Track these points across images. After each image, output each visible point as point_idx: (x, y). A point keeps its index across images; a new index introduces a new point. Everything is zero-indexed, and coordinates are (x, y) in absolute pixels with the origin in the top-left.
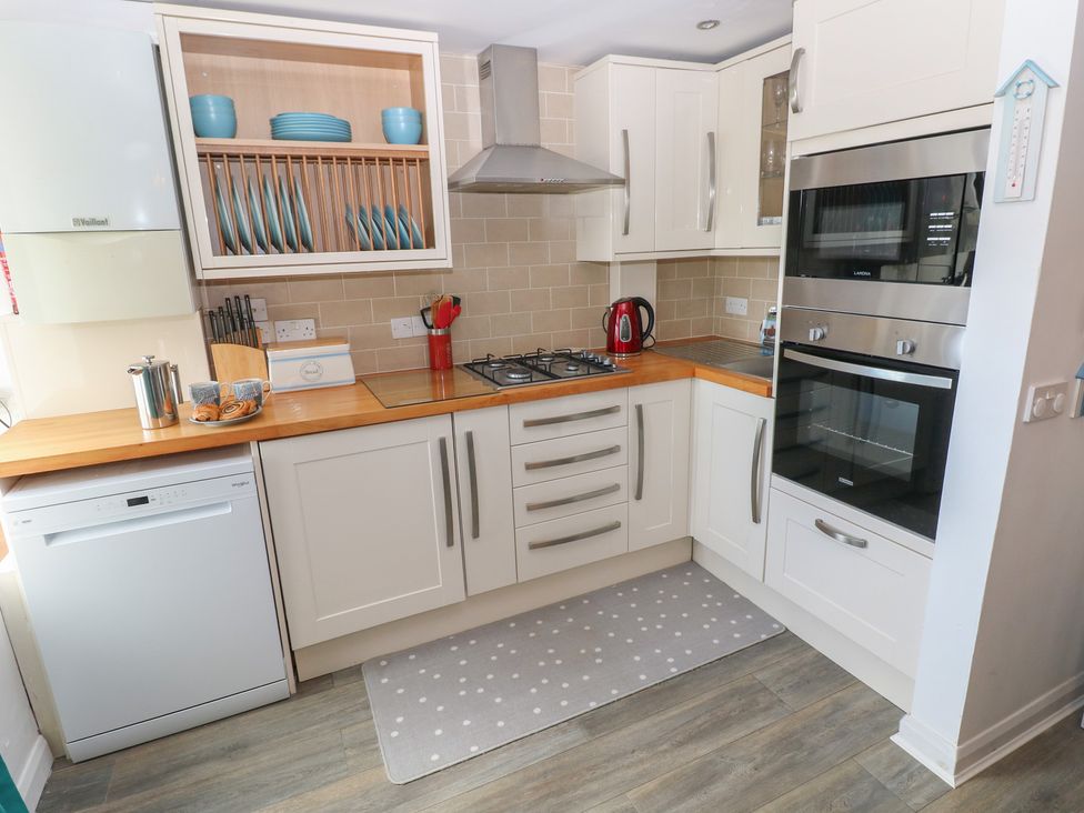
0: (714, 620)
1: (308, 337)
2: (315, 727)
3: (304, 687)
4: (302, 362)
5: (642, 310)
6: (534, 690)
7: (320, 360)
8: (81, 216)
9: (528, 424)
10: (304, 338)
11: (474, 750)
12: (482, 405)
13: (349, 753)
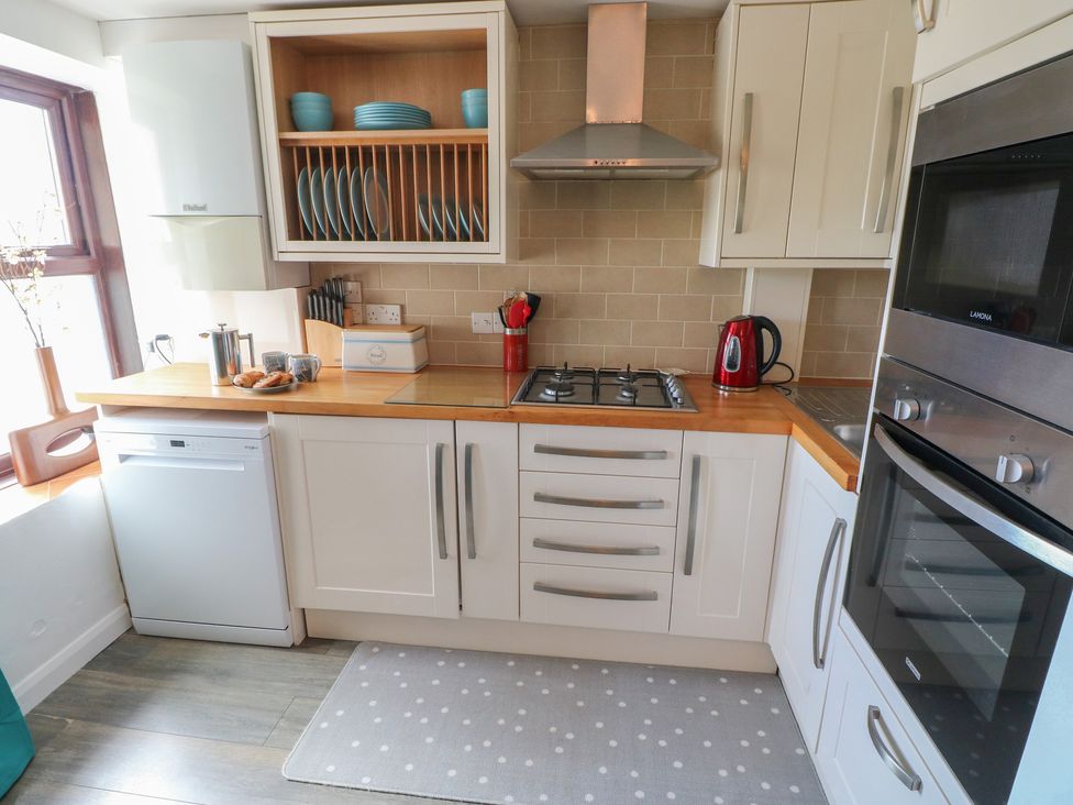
0: (741, 769)
1: (393, 322)
2: (283, 684)
3: (311, 643)
4: (367, 345)
5: (765, 332)
6: (468, 748)
7: (384, 345)
8: (192, 203)
9: (539, 449)
10: (390, 322)
11: (366, 782)
12: (483, 418)
13: (282, 723)
